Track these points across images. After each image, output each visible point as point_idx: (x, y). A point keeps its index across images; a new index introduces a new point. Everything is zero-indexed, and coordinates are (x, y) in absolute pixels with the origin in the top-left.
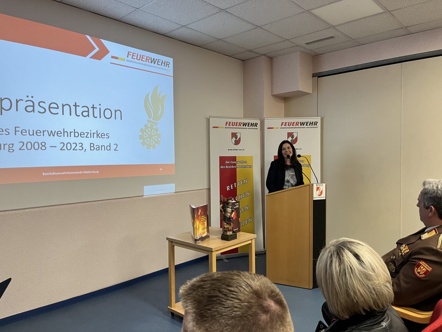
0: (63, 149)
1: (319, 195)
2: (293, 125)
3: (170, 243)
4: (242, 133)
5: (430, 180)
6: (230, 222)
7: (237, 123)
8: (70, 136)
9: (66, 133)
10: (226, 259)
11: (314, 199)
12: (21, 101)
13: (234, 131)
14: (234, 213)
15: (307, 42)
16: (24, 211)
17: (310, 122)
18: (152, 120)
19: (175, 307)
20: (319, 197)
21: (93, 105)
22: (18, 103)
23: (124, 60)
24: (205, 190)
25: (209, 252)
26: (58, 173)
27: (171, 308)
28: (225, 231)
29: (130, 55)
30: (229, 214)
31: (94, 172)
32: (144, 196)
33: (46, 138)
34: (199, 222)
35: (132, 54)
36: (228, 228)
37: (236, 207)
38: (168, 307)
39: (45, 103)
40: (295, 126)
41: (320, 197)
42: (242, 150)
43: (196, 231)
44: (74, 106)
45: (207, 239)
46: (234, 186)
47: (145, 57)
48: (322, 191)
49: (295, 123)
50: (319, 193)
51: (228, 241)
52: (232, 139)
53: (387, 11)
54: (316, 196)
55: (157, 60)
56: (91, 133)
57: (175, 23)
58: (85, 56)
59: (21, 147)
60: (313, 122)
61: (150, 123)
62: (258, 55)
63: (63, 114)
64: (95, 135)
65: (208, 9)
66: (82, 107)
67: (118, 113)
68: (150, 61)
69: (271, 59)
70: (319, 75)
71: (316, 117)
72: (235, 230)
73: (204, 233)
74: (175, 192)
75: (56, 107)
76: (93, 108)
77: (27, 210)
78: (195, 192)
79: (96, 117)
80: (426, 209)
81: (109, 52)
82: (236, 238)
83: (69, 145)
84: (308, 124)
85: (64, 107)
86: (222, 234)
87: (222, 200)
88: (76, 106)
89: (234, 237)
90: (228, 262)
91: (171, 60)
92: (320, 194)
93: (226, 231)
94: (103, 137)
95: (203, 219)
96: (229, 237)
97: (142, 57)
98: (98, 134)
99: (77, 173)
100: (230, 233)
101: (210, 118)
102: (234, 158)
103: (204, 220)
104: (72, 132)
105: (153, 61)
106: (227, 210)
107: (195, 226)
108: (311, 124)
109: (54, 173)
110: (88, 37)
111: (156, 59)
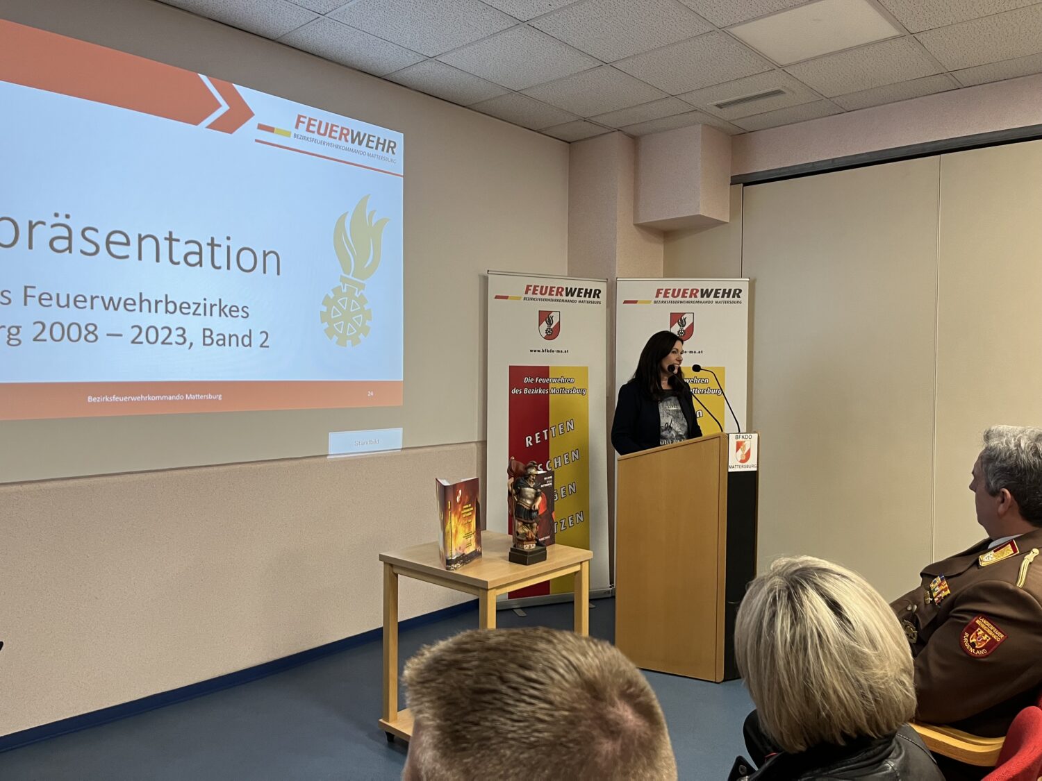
0: (137, 340)
1: (741, 461)
2: (683, 296)
3: (388, 566)
4: (565, 312)
5: (1002, 428)
6: (531, 519)
7: (552, 288)
8: (156, 312)
9: (145, 304)
10: (521, 608)
11: (730, 470)
12: (40, 225)
13: (546, 307)
14: (540, 499)
15: (720, 102)
16: (43, 485)
17: (725, 290)
18: (353, 278)
19: (396, 719)
20: (741, 464)
21: (213, 239)
22: (34, 230)
23: (287, 134)
24: (474, 445)
25: (480, 590)
26: (125, 399)
27: (388, 721)
28: (519, 540)
29: (304, 123)
30: (529, 502)
31: (210, 397)
32: (328, 457)
33: (98, 315)
34: (456, 520)
35: (306, 121)
36: (526, 534)
37: (546, 485)
38: (381, 720)
39: (96, 230)
40: (688, 299)
41: (744, 464)
42: (563, 351)
43: (449, 541)
44: (166, 239)
45: (475, 561)
46: (542, 436)
47: (339, 130)
48: (749, 451)
49: (689, 292)
50: (742, 456)
51: (526, 564)
52: (539, 325)
53: (907, 34)
54: (736, 463)
55: (367, 137)
56: (205, 304)
57: (410, 52)
58: (196, 124)
59: (38, 333)
60: (730, 290)
61: (346, 285)
62: (604, 131)
63: (140, 258)
64: (216, 309)
65: (488, 18)
66: (186, 243)
67: (271, 259)
68: (349, 137)
69: (635, 140)
70: (746, 181)
71: (739, 277)
72: (543, 539)
73: (469, 545)
74: (402, 449)
75: (124, 240)
76: (212, 244)
77: (48, 485)
78: (451, 448)
79: (219, 268)
80: (991, 498)
81: (252, 114)
82: (545, 559)
83: (152, 332)
84: (718, 295)
85: (143, 243)
86: (511, 549)
87: (513, 469)
88: (170, 239)
89: (540, 556)
90: (525, 615)
91: (398, 138)
92: (744, 458)
93: (521, 542)
94: (233, 314)
95: (468, 512)
96: (528, 556)
97: (330, 129)
98: (222, 308)
99: (170, 398)
100: (530, 547)
101: (490, 276)
102: (544, 371)
103: (470, 513)
104: (161, 301)
105: (357, 138)
106: (525, 492)
107: (448, 527)
108: (726, 295)
109: (115, 398)
110: (203, 78)
111: (365, 135)
